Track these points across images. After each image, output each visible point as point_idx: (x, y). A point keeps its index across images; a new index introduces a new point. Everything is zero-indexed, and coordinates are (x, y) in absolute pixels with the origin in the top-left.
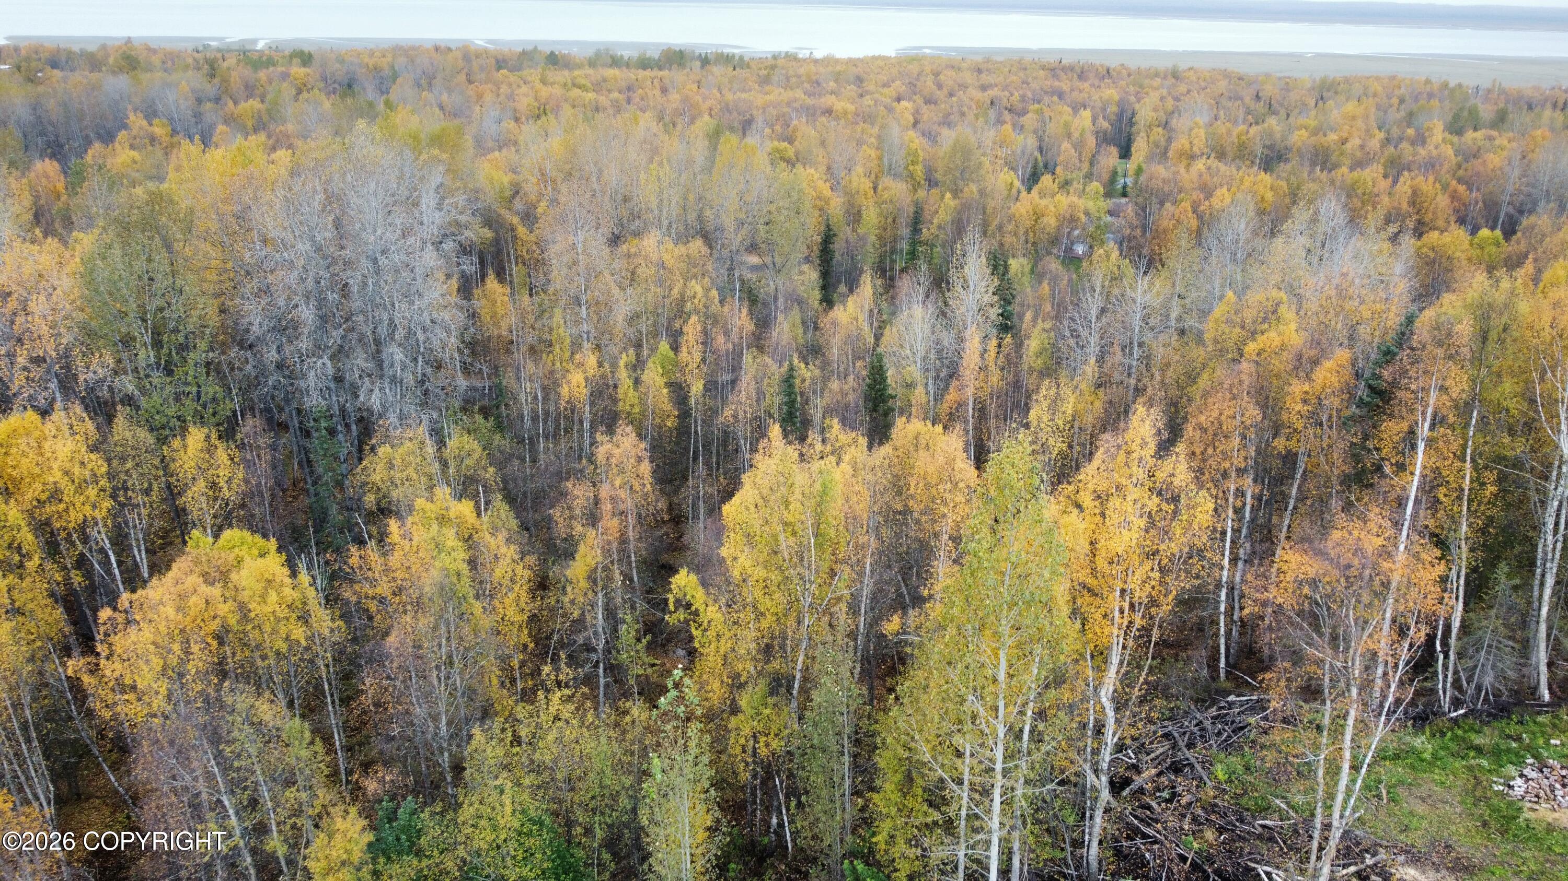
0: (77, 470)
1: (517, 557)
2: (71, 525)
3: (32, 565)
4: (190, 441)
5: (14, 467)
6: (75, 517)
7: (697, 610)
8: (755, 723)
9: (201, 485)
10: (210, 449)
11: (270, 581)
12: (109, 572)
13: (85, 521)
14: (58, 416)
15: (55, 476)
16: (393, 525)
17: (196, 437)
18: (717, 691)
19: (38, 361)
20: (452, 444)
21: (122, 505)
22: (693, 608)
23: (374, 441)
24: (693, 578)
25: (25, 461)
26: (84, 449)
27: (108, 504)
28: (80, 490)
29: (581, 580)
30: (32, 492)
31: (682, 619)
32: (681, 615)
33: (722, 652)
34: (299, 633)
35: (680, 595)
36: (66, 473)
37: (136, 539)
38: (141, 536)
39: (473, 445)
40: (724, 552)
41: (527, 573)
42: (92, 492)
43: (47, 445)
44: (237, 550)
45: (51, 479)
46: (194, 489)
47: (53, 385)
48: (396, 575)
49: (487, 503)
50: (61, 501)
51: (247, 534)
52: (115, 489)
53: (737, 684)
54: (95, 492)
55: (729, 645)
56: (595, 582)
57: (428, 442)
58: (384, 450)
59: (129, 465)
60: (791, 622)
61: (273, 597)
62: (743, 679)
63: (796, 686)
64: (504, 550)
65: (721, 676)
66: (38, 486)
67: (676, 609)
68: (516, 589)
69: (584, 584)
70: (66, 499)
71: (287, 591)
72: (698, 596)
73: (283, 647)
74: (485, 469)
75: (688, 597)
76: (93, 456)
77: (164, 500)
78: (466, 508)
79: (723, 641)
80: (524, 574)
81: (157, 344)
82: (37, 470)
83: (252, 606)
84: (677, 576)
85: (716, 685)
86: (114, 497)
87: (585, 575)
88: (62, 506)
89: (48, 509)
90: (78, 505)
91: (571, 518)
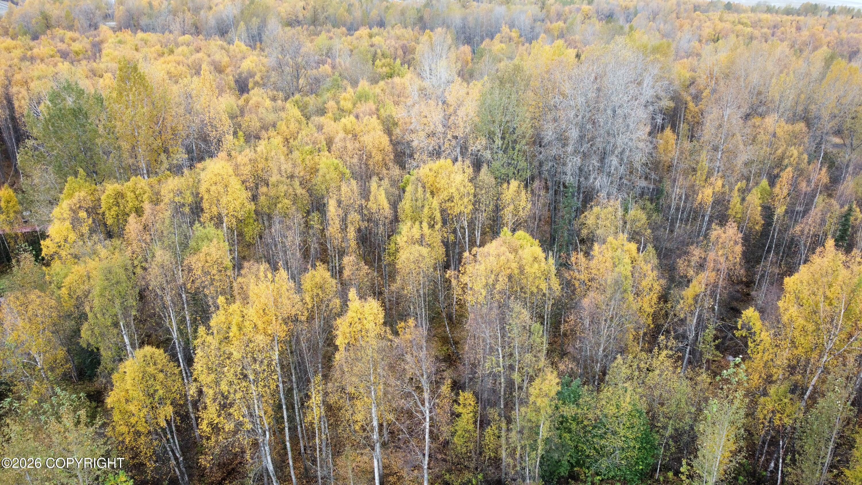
0: (462, 189)
1: (656, 278)
2: (455, 214)
3: (438, 227)
4: (511, 186)
5: (438, 183)
6: (457, 210)
7: (755, 332)
8: (776, 405)
9: (512, 207)
10: (518, 192)
11: (536, 258)
12: (464, 238)
13: (460, 213)
14: (459, 163)
15: (453, 190)
16: (596, 246)
17: (514, 184)
18: (756, 380)
19: (456, 138)
20: (632, 212)
21: (477, 210)
22: (753, 331)
23: (593, 204)
24: (757, 314)
25: (443, 181)
26: (467, 180)
27: (471, 207)
28: (461, 198)
29: (690, 298)
30: (444, 195)
31: (744, 335)
32: (744, 333)
33: (765, 359)
34: (544, 286)
35: (746, 322)
36: (458, 189)
37: (478, 225)
38: (480, 225)
39: (643, 216)
40: (780, 304)
41: (659, 288)
42: (466, 200)
43: (452, 176)
44: (521, 241)
45: (451, 191)
46: (508, 209)
47: (458, 149)
48: (593, 271)
49: (644, 247)
50: (453, 201)
51: (527, 235)
52: (476, 201)
53: (769, 380)
54: (467, 200)
55: (770, 357)
56: (696, 302)
57: (620, 209)
58: (596, 209)
59: (483, 192)
60: (815, 355)
61: (536, 265)
62: (774, 378)
63: (808, 393)
64: (650, 272)
65: (760, 373)
66: (446, 193)
67: (742, 328)
68: (652, 294)
69: (691, 301)
70: (455, 201)
71: (543, 264)
72: (757, 325)
73: (535, 290)
74: (645, 229)
75: (751, 324)
76: (470, 184)
77: (494, 211)
78: (633, 246)
79: (766, 354)
80: (657, 287)
81: (503, 138)
82: (446, 186)
83: (526, 267)
84: (747, 310)
85: (757, 376)
86: (474, 205)
87: (692, 297)
88: (453, 204)
89: (448, 204)
90: (459, 205)
91: (688, 266)
